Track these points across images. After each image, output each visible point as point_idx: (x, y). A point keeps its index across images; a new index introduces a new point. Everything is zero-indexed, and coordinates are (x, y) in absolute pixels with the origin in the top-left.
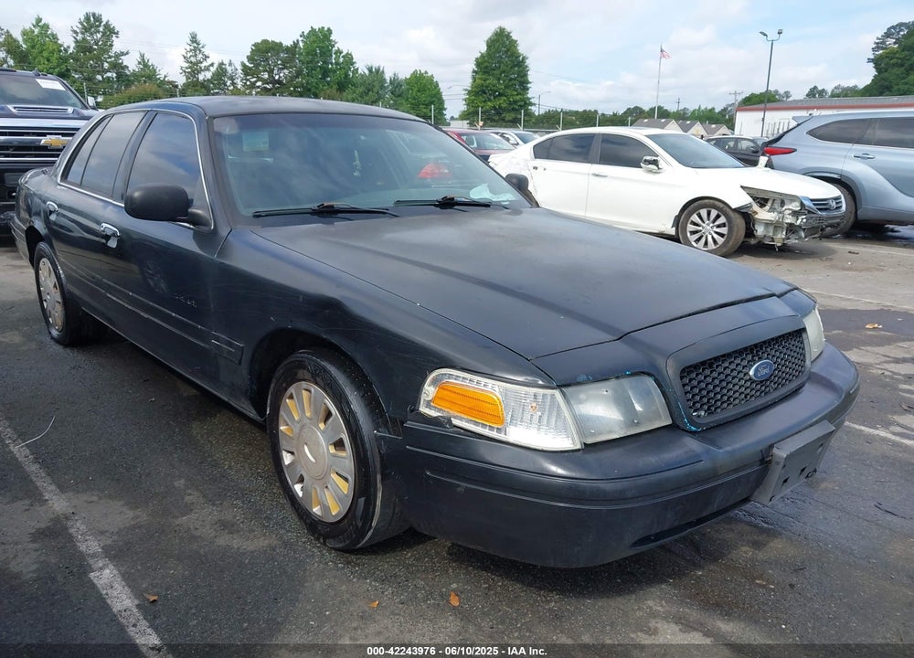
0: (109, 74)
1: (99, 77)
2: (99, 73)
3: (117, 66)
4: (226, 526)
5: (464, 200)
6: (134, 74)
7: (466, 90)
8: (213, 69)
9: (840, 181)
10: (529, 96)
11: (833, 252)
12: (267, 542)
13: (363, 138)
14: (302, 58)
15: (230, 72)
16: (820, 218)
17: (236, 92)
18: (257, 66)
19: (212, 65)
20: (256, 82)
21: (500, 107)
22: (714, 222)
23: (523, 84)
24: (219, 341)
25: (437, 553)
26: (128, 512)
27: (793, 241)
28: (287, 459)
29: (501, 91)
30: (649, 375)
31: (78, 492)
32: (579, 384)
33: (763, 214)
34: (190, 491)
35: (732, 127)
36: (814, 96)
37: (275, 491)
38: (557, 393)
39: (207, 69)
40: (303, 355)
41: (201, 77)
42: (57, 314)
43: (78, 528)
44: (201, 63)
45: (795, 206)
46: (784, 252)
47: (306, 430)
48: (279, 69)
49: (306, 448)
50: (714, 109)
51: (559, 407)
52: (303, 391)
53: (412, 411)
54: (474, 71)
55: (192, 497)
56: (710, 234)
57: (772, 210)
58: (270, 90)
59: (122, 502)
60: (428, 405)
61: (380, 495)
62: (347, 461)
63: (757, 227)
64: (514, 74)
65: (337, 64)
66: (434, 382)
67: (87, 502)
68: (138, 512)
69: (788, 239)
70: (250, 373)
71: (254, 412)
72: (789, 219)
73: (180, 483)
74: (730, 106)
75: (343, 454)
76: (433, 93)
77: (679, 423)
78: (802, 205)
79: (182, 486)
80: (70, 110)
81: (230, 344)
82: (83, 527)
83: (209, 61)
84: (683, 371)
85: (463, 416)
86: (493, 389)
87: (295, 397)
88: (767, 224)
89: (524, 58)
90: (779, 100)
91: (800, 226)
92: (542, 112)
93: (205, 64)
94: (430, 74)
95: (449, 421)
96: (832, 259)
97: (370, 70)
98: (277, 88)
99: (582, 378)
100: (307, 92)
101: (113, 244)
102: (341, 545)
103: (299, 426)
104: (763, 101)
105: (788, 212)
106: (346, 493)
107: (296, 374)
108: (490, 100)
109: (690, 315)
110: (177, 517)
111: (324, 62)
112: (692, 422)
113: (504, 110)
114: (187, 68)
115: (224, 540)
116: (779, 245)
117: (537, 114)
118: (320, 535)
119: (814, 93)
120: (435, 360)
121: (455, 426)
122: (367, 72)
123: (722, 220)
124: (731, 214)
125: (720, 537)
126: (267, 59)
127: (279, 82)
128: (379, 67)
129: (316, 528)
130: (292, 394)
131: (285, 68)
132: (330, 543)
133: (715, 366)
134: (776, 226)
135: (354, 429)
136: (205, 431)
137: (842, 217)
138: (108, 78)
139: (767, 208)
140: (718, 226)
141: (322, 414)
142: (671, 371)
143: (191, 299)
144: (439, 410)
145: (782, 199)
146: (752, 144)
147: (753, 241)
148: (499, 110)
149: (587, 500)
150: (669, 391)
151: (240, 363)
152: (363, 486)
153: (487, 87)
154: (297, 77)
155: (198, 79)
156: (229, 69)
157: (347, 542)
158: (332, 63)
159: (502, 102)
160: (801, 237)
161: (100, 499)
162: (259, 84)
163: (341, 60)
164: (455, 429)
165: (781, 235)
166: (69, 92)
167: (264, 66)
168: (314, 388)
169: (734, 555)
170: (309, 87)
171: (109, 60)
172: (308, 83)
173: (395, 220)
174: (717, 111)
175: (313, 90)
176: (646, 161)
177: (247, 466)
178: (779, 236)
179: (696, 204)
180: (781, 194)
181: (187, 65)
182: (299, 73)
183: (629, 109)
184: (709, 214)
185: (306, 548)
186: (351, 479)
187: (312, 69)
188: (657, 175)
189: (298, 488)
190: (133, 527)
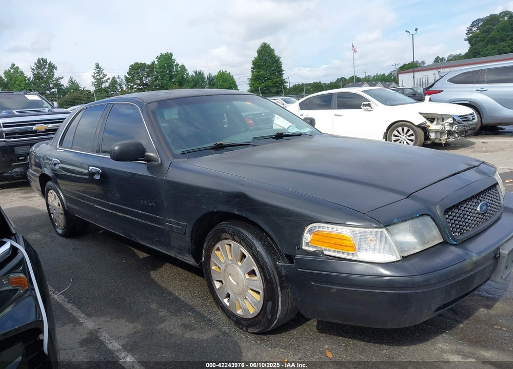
0: (53, 90)
1: (48, 92)
2: (48, 90)
3: (58, 85)
4: (187, 327)
5: (287, 133)
6: (67, 88)
7: (249, 79)
8: (109, 81)
9: (470, 105)
10: (284, 78)
11: (474, 143)
12: (213, 333)
13: (228, 107)
14: (157, 70)
15: (119, 81)
16: (465, 126)
17: (123, 92)
18: (133, 77)
19: (109, 79)
20: (133, 85)
21: (269, 86)
22: (406, 134)
23: (280, 71)
24: (171, 222)
25: (310, 329)
26: (130, 325)
27: (451, 139)
28: (217, 285)
29: (268, 77)
30: (428, 215)
31: (98, 317)
32: (394, 224)
33: (433, 126)
34: (161, 310)
35: (397, 83)
36: (438, 62)
37: (208, 304)
38: (384, 230)
39: (106, 81)
40: (223, 225)
41: (103, 86)
42: (60, 220)
43: (104, 336)
44: (103, 78)
45: (450, 120)
46: (447, 146)
47: (229, 267)
48: (145, 77)
49: (230, 277)
50: (384, 74)
51: (386, 238)
52: (226, 246)
53: (298, 249)
54: (252, 68)
55: (163, 313)
56: (405, 140)
57: (438, 124)
58: (141, 89)
59: (125, 320)
60: (307, 244)
61: (280, 299)
62: (258, 282)
63: (431, 134)
64: (274, 67)
65: (176, 71)
66: (310, 231)
67: (105, 321)
68: (135, 324)
69: (449, 138)
70: (191, 239)
71: (193, 261)
72: (448, 128)
73: (154, 306)
74: (393, 72)
75: (255, 278)
76: (231, 81)
77: (447, 240)
78: (454, 119)
79: (155, 308)
80: (47, 110)
81: (178, 224)
82: (107, 336)
83: (107, 77)
84: (445, 211)
85: (330, 249)
86: (345, 231)
87: (220, 249)
88: (436, 132)
89: (279, 58)
90: (419, 66)
91: (454, 131)
92: (291, 86)
93: (105, 79)
94: (228, 72)
95: (322, 252)
96: (474, 147)
97: (196, 73)
98: (146, 87)
99: (396, 220)
100: (162, 87)
101: (97, 177)
102: (258, 331)
103: (224, 265)
104: (411, 67)
105: (446, 124)
106: (259, 300)
107: (221, 236)
108: (262, 82)
109: (439, 181)
110: (158, 325)
111: (170, 71)
112: (454, 239)
113: (271, 87)
114: (95, 82)
115: (188, 335)
116: (444, 142)
117: (288, 87)
118: (243, 326)
119: (437, 60)
120: (309, 220)
121: (326, 255)
122: (194, 74)
123: (411, 132)
124: (416, 128)
125: (466, 305)
126: (138, 73)
127: (146, 84)
128: (201, 71)
129: (240, 322)
130: (218, 248)
131: (149, 76)
132: (250, 330)
133: (459, 207)
134: (441, 132)
135: (261, 263)
136: (159, 276)
137: (476, 124)
138: (53, 92)
139: (435, 123)
140: (409, 136)
141: (239, 257)
142: (439, 212)
143: (151, 202)
144: (314, 247)
145: (442, 118)
146: (411, 91)
147: (429, 142)
148: (268, 88)
149: (410, 287)
150: (439, 223)
151: (185, 234)
152: (270, 295)
153: (260, 76)
154: (156, 81)
155: (102, 87)
156: (118, 80)
157: (262, 328)
158: (174, 72)
159: (269, 83)
160: (456, 137)
161: (112, 319)
162: (135, 86)
163: (179, 69)
164: (326, 257)
165: (445, 137)
166: (44, 101)
167: (137, 77)
168: (233, 243)
169: (477, 314)
170: (163, 85)
171: (53, 82)
172: (162, 84)
173: (256, 147)
174: (386, 75)
175: (165, 87)
176: (363, 105)
177: (188, 292)
178: (443, 138)
179: (395, 125)
180: (442, 115)
181: (95, 81)
182: (156, 79)
183: (338, 79)
184: (403, 129)
185: (236, 335)
186: (261, 292)
187: (164, 76)
188: (371, 112)
189: (226, 301)
190: (135, 333)
